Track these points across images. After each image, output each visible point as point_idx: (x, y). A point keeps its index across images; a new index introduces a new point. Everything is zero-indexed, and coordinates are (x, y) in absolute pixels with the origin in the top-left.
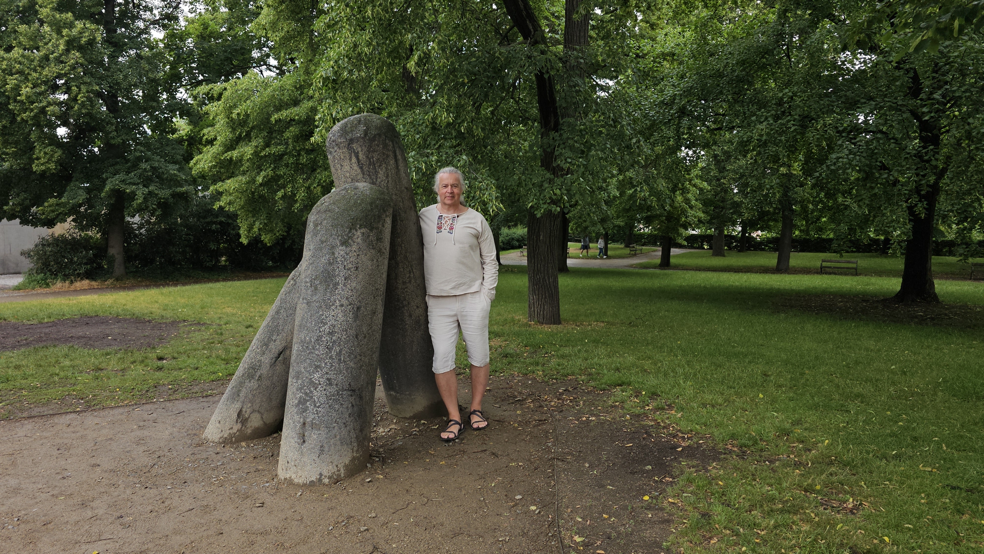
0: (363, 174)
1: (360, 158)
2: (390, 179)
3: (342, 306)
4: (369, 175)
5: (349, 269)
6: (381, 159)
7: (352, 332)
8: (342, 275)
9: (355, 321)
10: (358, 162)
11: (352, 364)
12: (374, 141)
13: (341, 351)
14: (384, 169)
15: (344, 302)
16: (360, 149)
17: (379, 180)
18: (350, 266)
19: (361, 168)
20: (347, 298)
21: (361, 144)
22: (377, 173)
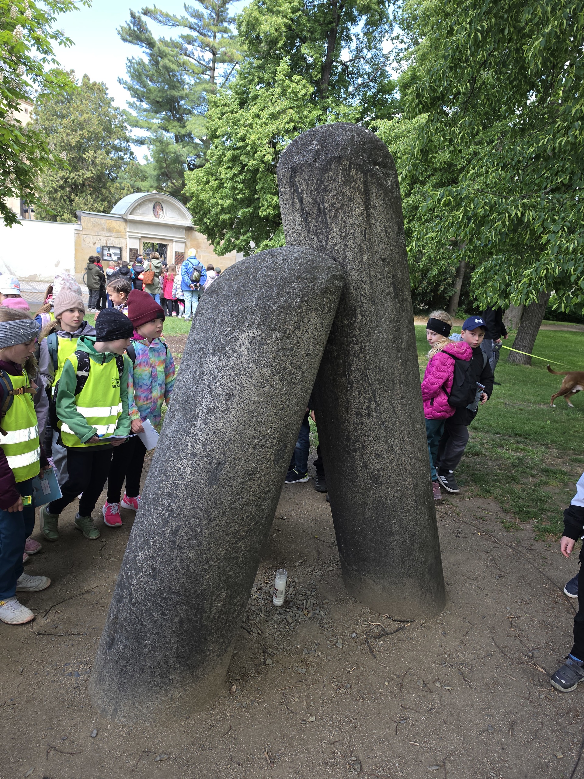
0: (308, 231)
1: (305, 202)
2: (350, 242)
3: (194, 455)
4: (316, 233)
5: (217, 396)
6: (338, 206)
7: (202, 503)
8: (204, 404)
9: (210, 485)
10: (302, 210)
11: (191, 555)
12: (327, 170)
13: (177, 530)
14: (341, 224)
15: (199, 450)
16: (304, 187)
17: (330, 242)
18: (220, 391)
19: (306, 220)
20: (204, 444)
21: (306, 177)
22: (328, 229)
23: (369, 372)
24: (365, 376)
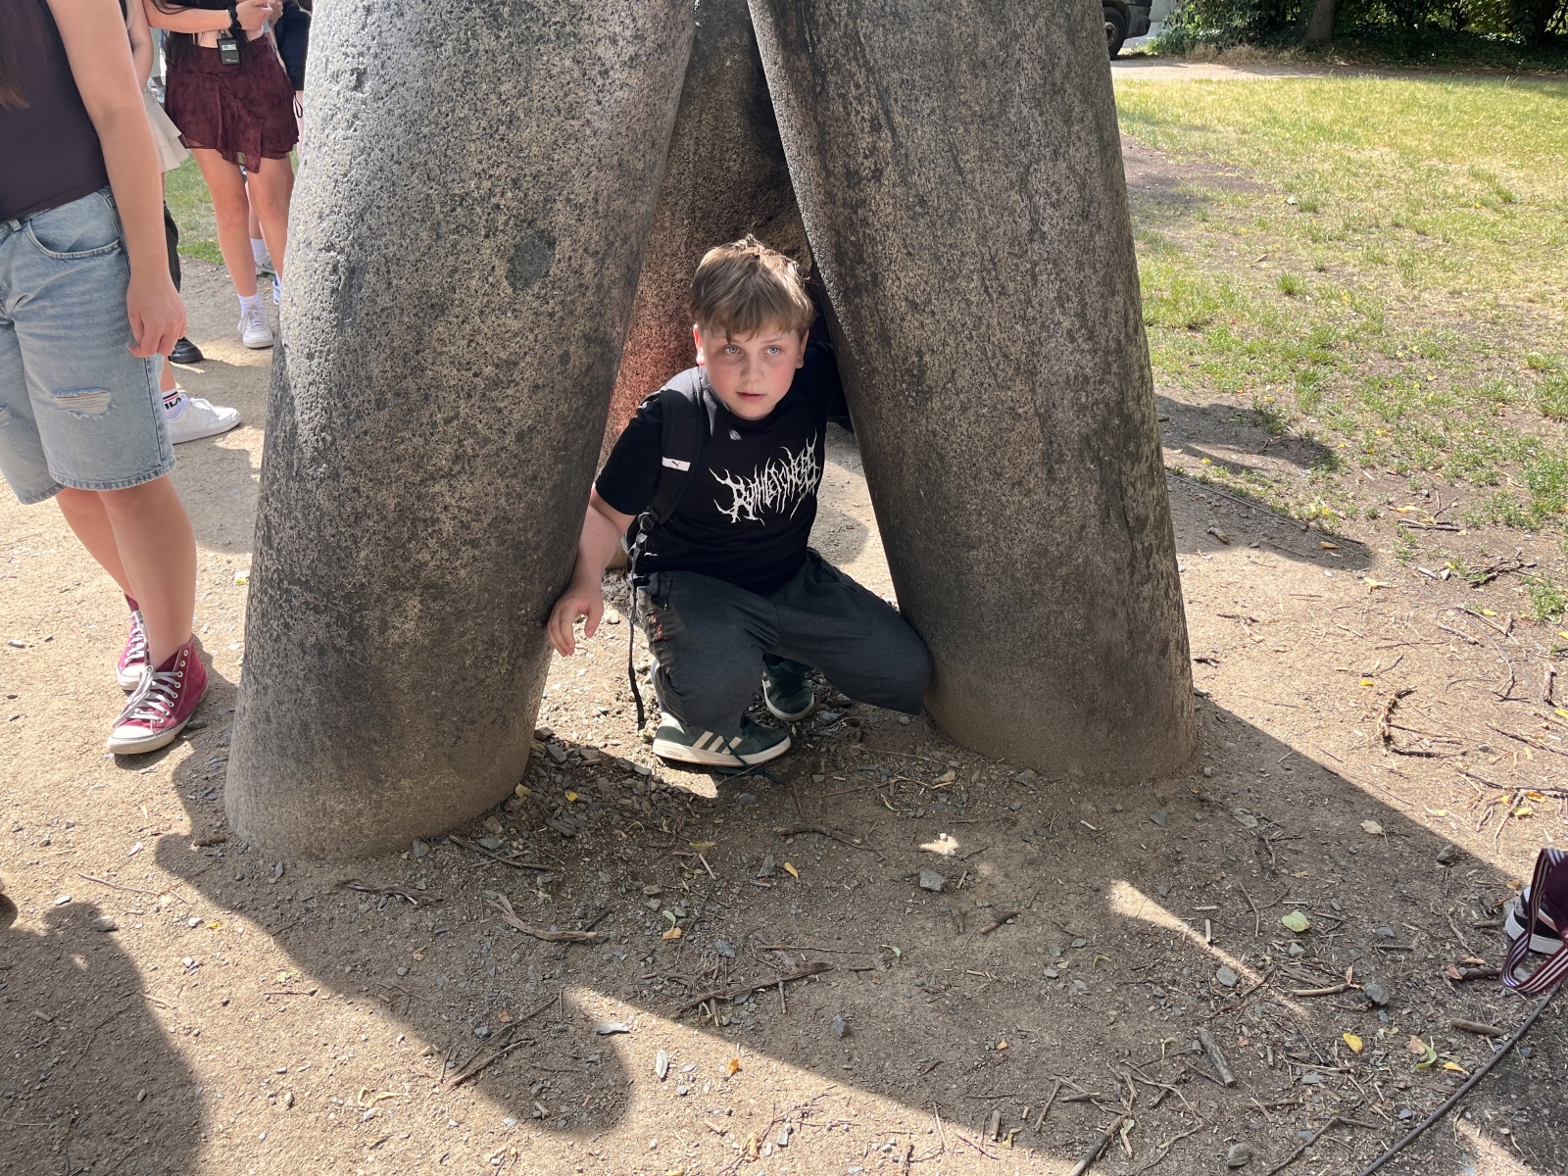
23: (865, 26)
24: (853, 40)
